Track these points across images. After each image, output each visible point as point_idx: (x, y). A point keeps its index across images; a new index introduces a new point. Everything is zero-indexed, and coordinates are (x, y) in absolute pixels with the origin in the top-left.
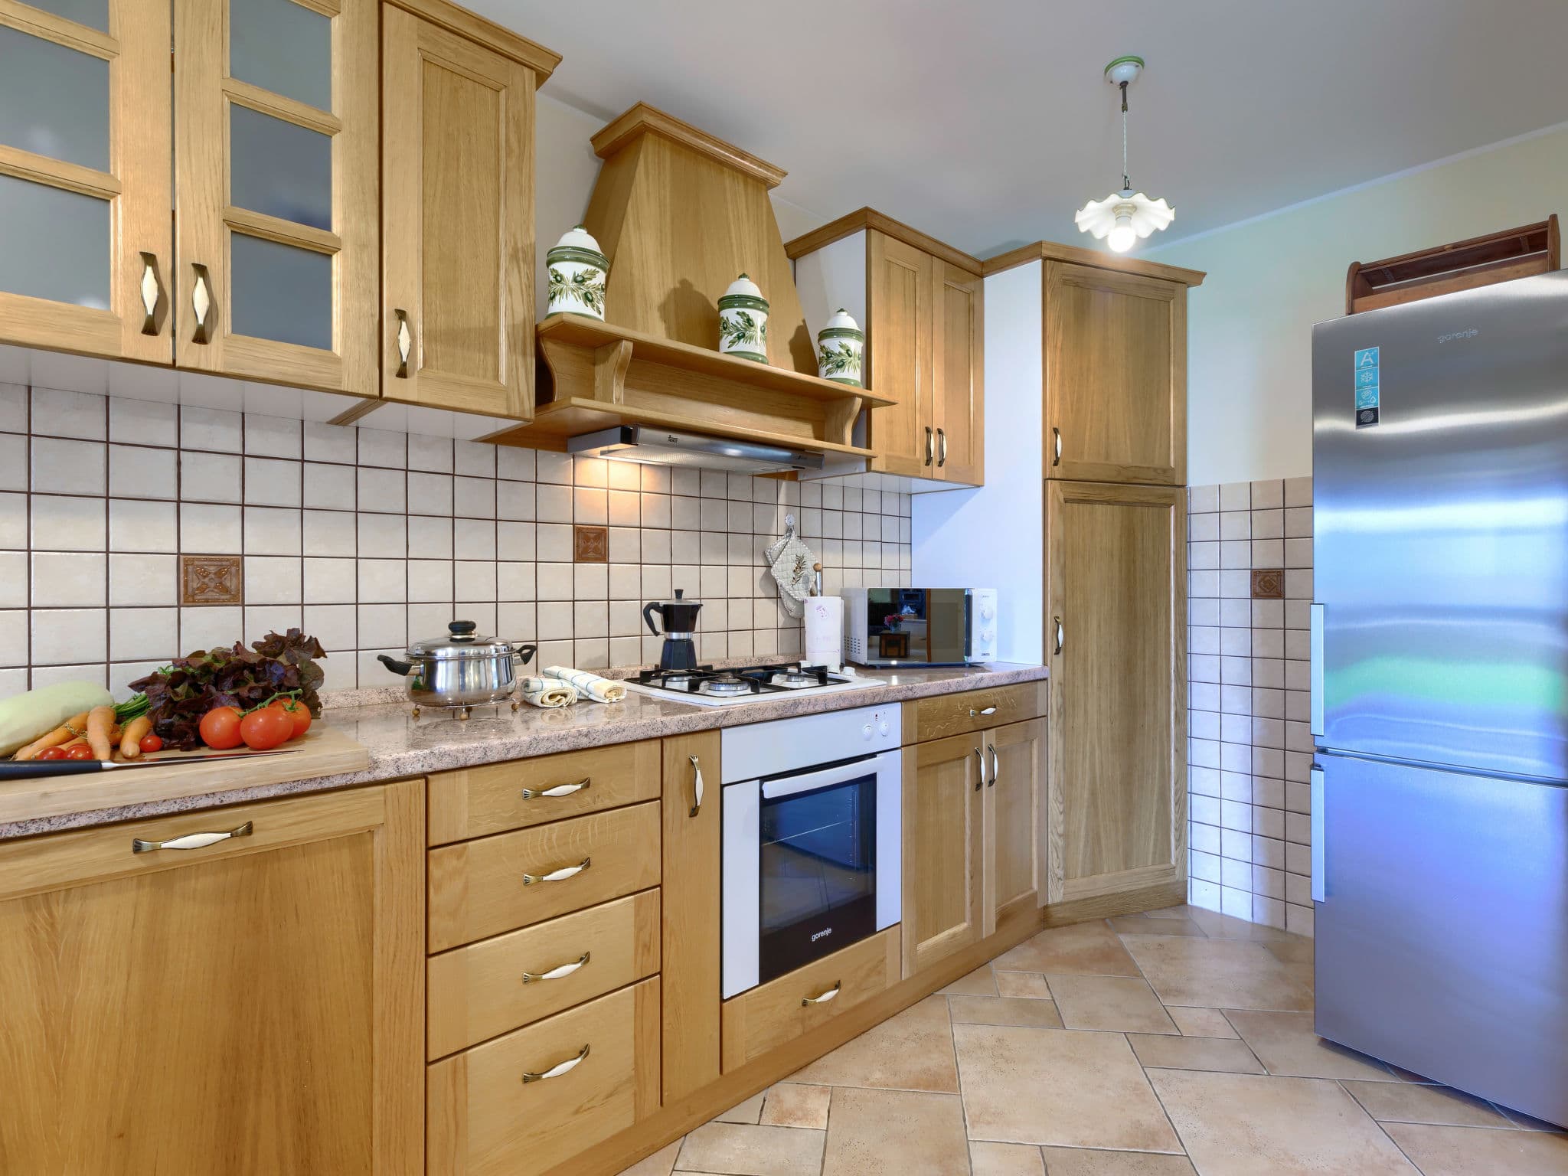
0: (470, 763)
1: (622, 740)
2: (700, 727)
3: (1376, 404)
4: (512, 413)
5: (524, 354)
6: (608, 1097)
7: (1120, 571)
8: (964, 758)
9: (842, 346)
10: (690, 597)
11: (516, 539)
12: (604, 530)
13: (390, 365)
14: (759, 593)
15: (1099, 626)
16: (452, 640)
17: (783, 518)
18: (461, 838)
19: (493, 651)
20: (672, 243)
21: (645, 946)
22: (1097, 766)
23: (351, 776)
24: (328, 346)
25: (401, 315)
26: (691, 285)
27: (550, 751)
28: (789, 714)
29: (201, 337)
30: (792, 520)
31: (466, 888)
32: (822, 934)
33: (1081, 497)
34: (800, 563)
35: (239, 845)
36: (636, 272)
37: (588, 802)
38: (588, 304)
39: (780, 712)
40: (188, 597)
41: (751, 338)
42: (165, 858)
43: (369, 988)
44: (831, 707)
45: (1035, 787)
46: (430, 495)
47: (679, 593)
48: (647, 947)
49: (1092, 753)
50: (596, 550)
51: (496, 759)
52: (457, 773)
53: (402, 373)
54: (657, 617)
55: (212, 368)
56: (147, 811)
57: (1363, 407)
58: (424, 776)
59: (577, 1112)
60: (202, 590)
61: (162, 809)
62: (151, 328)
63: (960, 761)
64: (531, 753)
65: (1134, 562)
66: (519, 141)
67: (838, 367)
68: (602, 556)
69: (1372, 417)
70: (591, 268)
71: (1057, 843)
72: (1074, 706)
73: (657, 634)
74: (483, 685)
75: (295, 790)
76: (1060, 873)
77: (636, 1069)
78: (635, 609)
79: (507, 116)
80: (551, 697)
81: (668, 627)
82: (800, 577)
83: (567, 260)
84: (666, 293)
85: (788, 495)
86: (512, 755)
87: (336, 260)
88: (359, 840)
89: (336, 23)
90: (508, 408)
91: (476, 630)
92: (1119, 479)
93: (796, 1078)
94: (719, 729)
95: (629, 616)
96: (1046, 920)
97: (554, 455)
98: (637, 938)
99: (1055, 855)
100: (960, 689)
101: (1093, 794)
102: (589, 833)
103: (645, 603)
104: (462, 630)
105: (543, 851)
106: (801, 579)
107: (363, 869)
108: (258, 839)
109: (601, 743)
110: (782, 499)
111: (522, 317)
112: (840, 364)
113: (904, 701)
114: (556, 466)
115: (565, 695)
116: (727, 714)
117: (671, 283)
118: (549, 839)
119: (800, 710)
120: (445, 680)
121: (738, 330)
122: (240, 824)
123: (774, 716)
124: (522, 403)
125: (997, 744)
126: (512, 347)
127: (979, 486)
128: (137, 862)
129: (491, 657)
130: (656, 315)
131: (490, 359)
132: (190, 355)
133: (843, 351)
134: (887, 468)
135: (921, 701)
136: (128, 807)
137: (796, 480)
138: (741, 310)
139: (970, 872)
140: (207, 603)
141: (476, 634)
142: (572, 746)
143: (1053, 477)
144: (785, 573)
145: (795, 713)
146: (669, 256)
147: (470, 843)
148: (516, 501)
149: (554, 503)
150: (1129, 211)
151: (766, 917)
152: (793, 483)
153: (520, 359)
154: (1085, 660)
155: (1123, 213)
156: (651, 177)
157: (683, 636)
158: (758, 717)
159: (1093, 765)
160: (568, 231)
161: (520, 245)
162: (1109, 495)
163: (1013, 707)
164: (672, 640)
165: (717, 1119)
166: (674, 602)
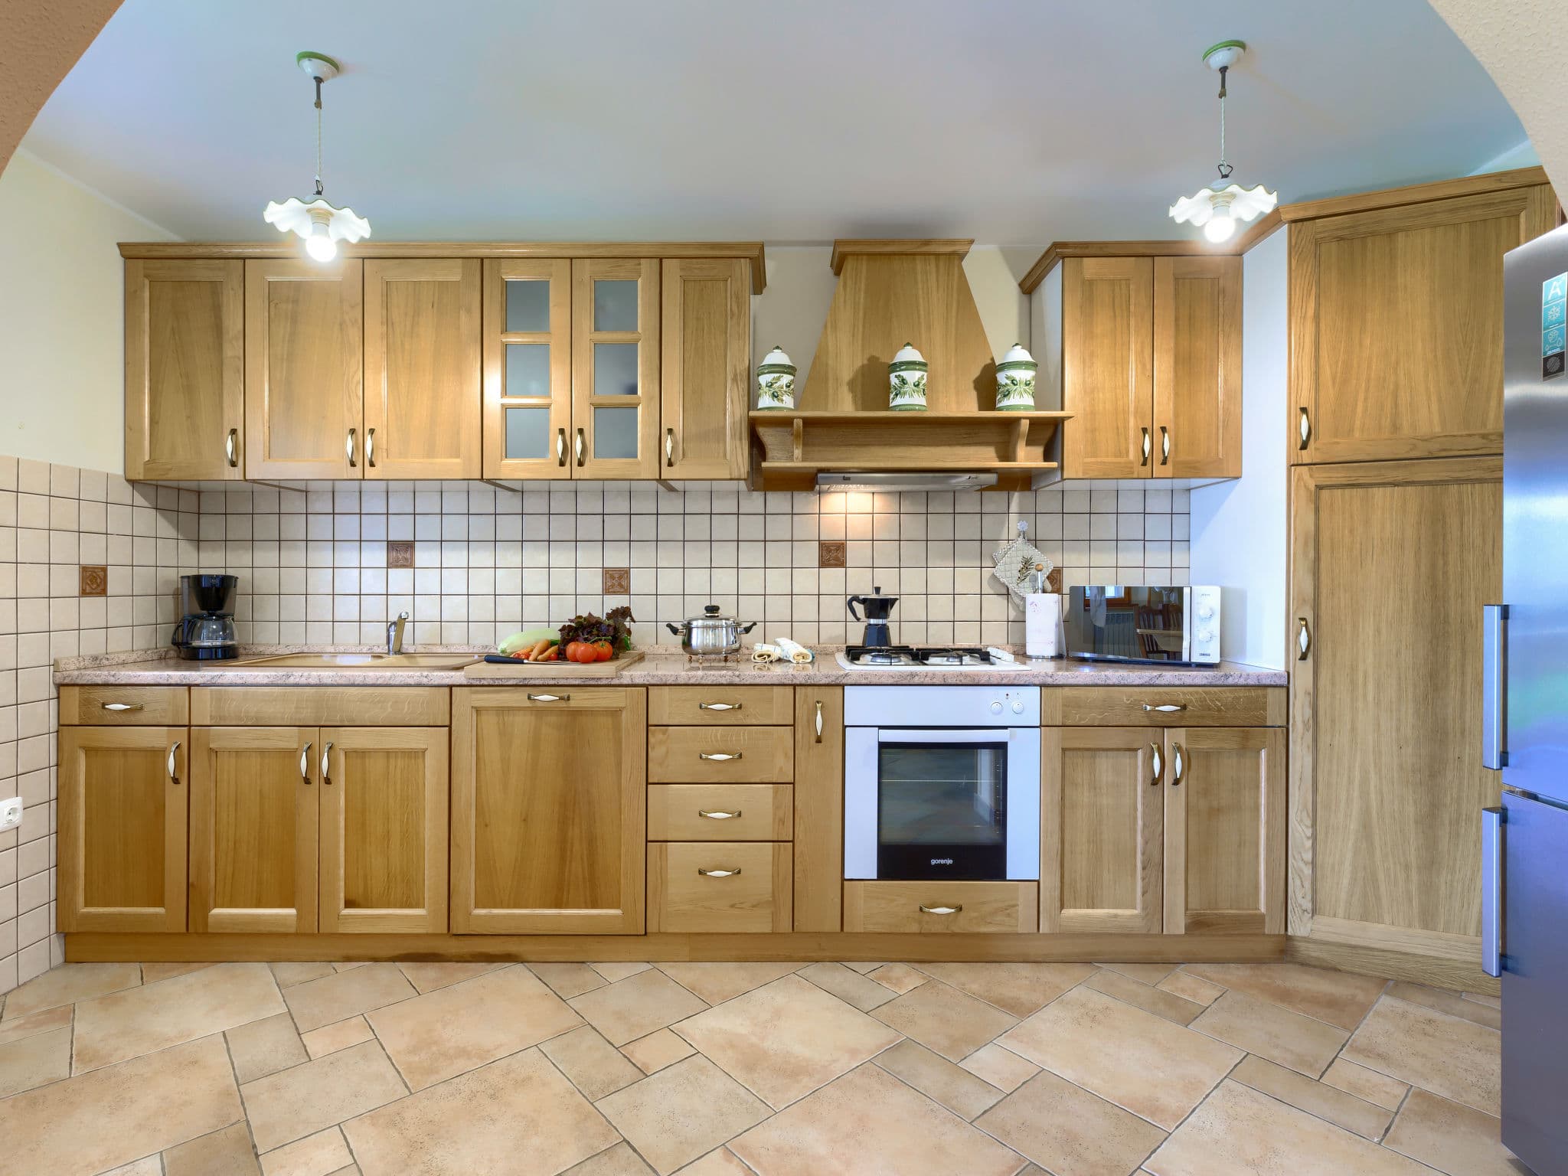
0: (668, 682)
1: (762, 683)
2: (823, 682)
3: (1562, 348)
4: (733, 477)
5: (741, 439)
6: (754, 906)
7: (1418, 566)
8: (1136, 750)
9: (1007, 378)
10: (887, 592)
11: (778, 553)
12: (843, 544)
13: (664, 461)
14: (986, 589)
15: (1378, 631)
16: (706, 616)
17: (1016, 524)
18: (665, 723)
19: (724, 624)
20: (863, 332)
21: (780, 820)
22: (1373, 797)
23: (610, 680)
24: (636, 457)
25: (670, 431)
26: (878, 359)
27: (715, 683)
28: (904, 682)
29: (581, 464)
30: (1023, 525)
31: (667, 752)
32: (943, 862)
33: (1344, 481)
34: (1027, 564)
35: (563, 704)
36: (830, 362)
37: (739, 717)
38: (775, 399)
39: (896, 679)
40: (607, 591)
41: (905, 393)
42: (539, 704)
43: (620, 791)
44: (950, 681)
45: (1263, 801)
46: (725, 527)
47: (878, 590)
48: (782, 821)
49: (1365, 781)
50: (837, 559)
51: (683, 682)
52: (663, 687)
53: (670, 464)
54: (860, 609)
55: (585, 478)
56: (532, 682)
57: (1549, 353)
58: (647, 686)
59: (732, 906)
60: (613, 586)
61: (537, 682)
62: (562, 464)
63: (1131, 753)
64: (703, 682)
65: (1445, 554)
66: (738, 307)
67: (1005, 396)
68: (841, 563)
69: (1558, 364)
70: (778, 375)
71: (1302, 871)
72: (1333, 721)
73: (858, 620)
74: (717, 644)
75: (586, 683)
76: (1308, 906)
77: (773, 896)
78: (841, 602)
79: (731, 294)
80: (759, 656)
81: (869, 616)
82: (1026, 577)
83: (765, 373)
84: (855, 370)
85: (1020, 503)
86: (692, 682)
87: (640, 409)
88: (615, 713)
89: (640, 281)
90: (731, 474)
91: (720, 611)
92: (1412, 454)
93: (916, 965)
94: (843, 686)
95: (836, 607)
96: (1285, 951)
97: (804, 494)
98: (775, 814)
99: (1298, 882)
100: (1122, 682)
101: (1366, 827)
102: (741, 738)
103: (849, 597)
104: (712, 610)
105: (712, 741)
106: (1028, 578)
107: (617, 728)
108: (573, 703)
109: (748, 683)
110: (1014, 507)
111: (739, 416)
112: (1006, 393)
113: (1041, 686)
114: (804, 501)
115: (769, 656)
116: (846, 675)
117: (859, 362)
118: (716, 736)
119: (916, 680)
120: (697, 639)
121: (896, 389)
122: (565, 695)
123: (889, 682)
124: (739, 469)
125: (1186, 743)
126: (733, 436)
127: (1237, 478)
128: (528, 704)
129: (722, 627)
130: (845, 388)
131: (721, 445)
132: (578, 473)
133: (1009, 382)
134: (1084, 473)
135: (1067, 689)
136: (526, 679)
137: (1030, 489)
138: (897, 374)
139: (1143, 862)
140: (615, 593)
141: (722, 613)
142: (728, 682)
143: (1300, 462)
144: (1008, 574)
145: (911, 682)
146: (860, 342)
147: (670, 728)
148: (779, 527)
149: (805, 527)
150: (1228, 199)
151: (884, 832)
152: (1027, 493)
153: (738, 443)
154: (1354, 669)
155: (1221, 202)
156: (848, 289)
157: (880, 621)
158: (874, 681)
159: (1364, 794)
160: (770, 352)
161: (738, 371)
162: (1400, 475)
163: (1219, 710)
164: (870, 625)
165: (843, 963)
166: (874, 596)
